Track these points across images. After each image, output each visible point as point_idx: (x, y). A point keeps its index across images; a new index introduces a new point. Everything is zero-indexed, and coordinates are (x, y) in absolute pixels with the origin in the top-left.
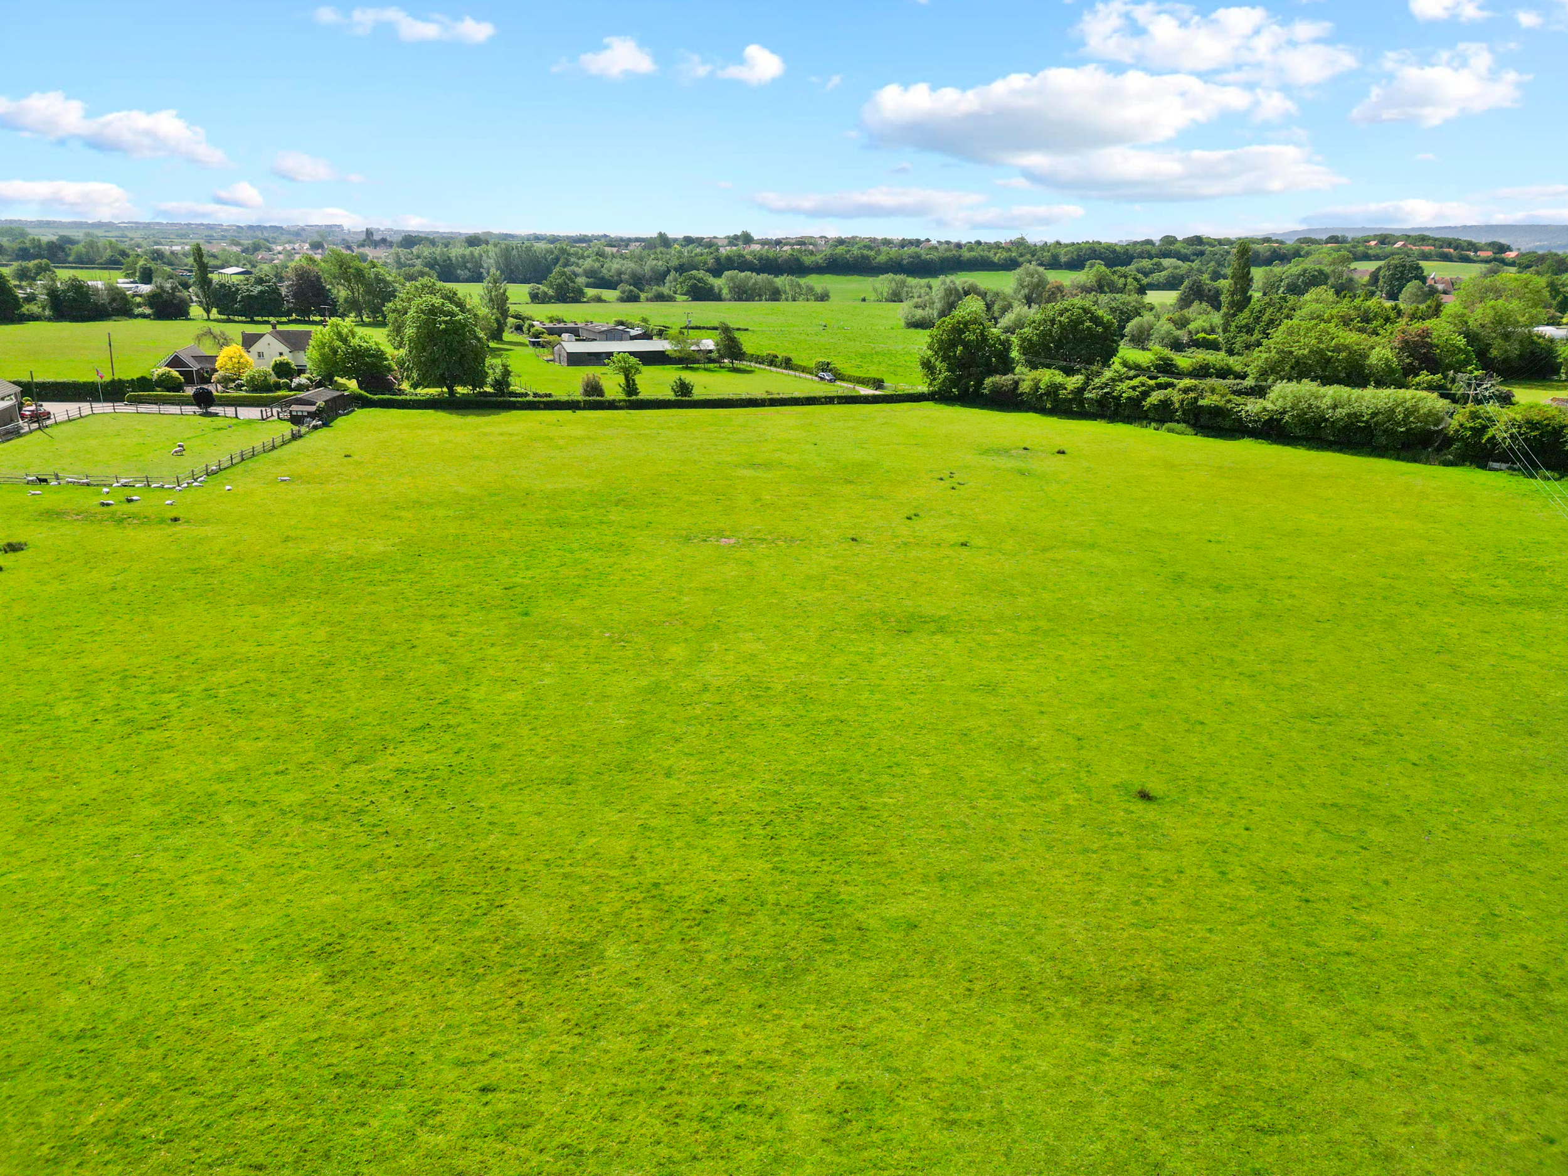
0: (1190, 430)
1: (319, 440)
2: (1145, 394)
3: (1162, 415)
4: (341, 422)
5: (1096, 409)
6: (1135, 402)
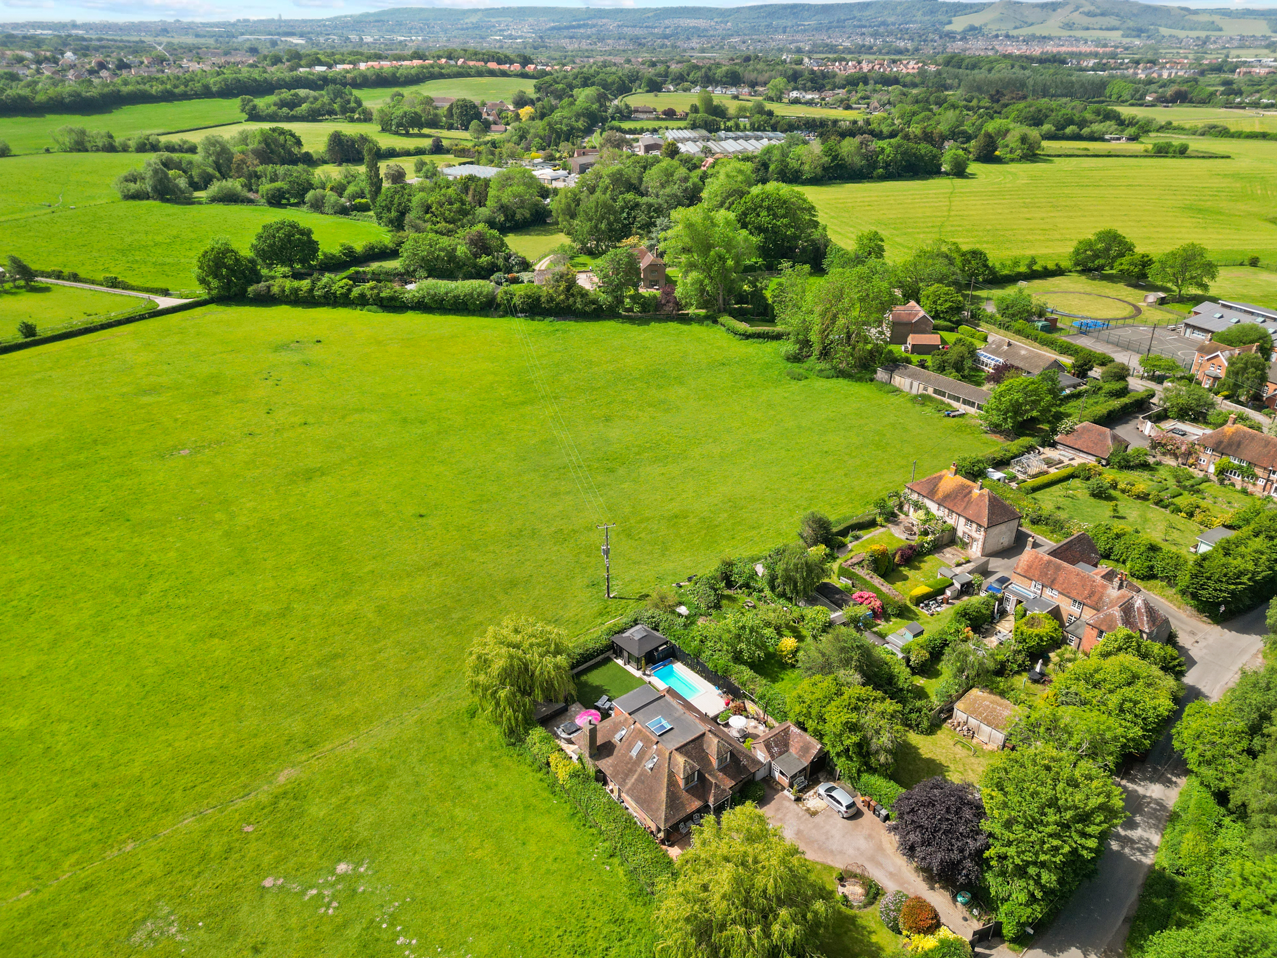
0: (379, 309)
2: (350, 290)
3: (362, 302)
5: (323, 300)
6: (346, 295)
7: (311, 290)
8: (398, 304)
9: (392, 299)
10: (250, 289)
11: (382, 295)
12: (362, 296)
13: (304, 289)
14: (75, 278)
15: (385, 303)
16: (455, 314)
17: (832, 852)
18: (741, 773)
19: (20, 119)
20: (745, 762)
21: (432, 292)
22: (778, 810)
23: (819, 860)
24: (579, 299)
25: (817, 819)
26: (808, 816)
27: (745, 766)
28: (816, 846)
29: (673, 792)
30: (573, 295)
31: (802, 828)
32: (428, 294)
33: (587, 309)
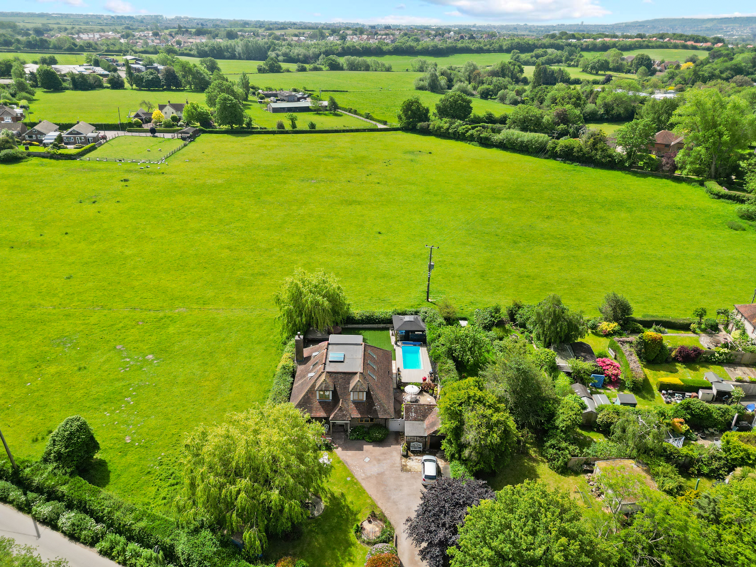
0: (478, 145)
1: (192, 146)
2: (467, 131)
3: (471, 139)
4: (197, 139)
5: (452, 136)
6: (464, 134)
7: (448, 129)
8: (489, 143)
9: (487, 139)
10: (419, 124)
11: (481, 135)
12: (472, 135)
13: (445, 128)
14: (355, 112)
15: (483, 142)
16: (519, 153)
17: (389, 498)
18: (370, 413)
19: (407, 57)
20: (377, 407)
21: (509, 137)
22: (384, 454)
23: (374, 497)
24: (599, 153)
25: (404, 475)
26: (399, 469)
27: (376, 410)
28: (383, 488)
29: (309, 398)
30: (596, 149)
31: (386, 473)
32: (507, 138)
33: (603, 160)
